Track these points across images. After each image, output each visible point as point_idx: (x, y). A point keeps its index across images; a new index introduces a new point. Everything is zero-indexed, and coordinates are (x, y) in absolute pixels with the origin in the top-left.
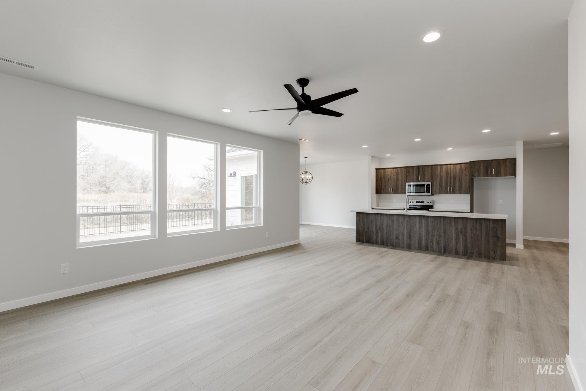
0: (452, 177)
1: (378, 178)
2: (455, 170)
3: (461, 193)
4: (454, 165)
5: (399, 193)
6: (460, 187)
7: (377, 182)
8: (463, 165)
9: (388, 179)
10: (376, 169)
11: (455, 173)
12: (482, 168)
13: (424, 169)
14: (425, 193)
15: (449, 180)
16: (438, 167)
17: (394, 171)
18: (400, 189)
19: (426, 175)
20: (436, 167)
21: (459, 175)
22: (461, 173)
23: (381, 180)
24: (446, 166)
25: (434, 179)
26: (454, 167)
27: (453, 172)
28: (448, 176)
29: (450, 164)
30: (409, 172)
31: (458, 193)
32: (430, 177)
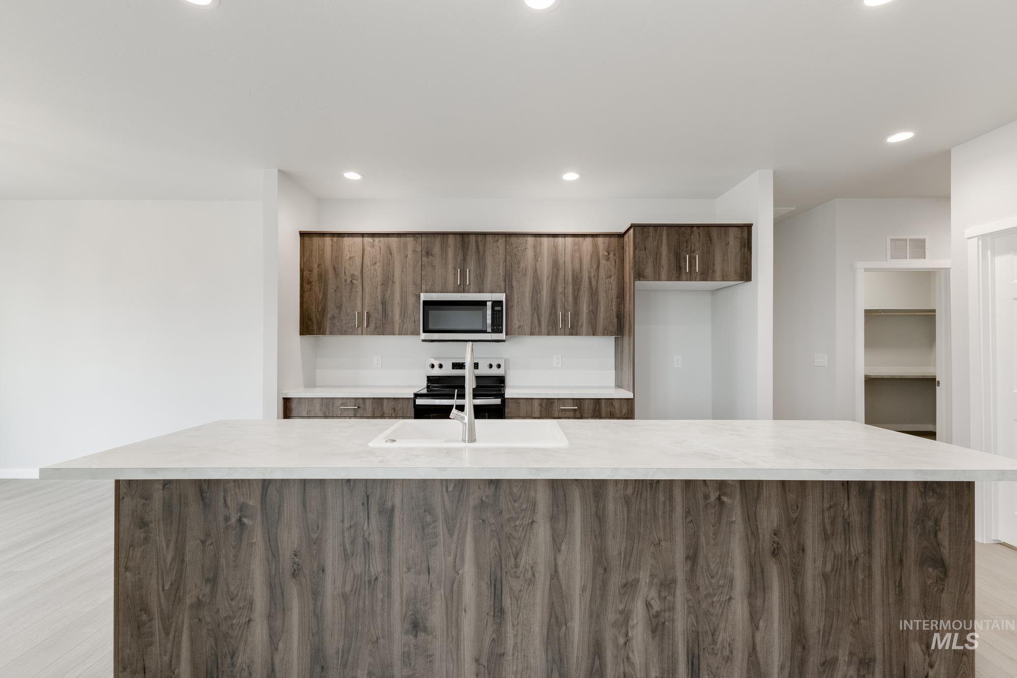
0: (570, 280)
1: (311, 271)
2: (577, 255)
3: (594, 333)
4: (576, 239)
5: (393, 334)
6: (594, 313)
7: (307, 287)
8: (600, 240)
9: (352, 276)
10: (303, 234)
11: (577, 266)
12: (664, 249)
13: (481, 248)
14: (485, 332)
15: (560, 289)
16: (527, 241)
17: (373, 246)
18: (397, 318)
19: (489, 267)
20: (522, 240)
21: (589, 272)
22: (595, 267)
23: (322, 277)
24: (551, 239)
25: (514, 283)
26: (575, 244)
27: (572, 262)
28: (557, 276)
29: (565, 235)
30: (428, 253)
31: (588, 334)
32: (502, 278)
